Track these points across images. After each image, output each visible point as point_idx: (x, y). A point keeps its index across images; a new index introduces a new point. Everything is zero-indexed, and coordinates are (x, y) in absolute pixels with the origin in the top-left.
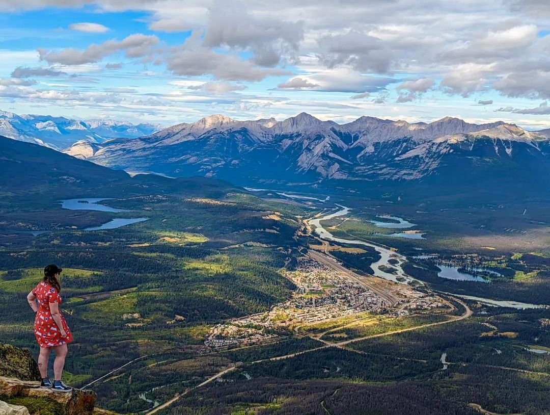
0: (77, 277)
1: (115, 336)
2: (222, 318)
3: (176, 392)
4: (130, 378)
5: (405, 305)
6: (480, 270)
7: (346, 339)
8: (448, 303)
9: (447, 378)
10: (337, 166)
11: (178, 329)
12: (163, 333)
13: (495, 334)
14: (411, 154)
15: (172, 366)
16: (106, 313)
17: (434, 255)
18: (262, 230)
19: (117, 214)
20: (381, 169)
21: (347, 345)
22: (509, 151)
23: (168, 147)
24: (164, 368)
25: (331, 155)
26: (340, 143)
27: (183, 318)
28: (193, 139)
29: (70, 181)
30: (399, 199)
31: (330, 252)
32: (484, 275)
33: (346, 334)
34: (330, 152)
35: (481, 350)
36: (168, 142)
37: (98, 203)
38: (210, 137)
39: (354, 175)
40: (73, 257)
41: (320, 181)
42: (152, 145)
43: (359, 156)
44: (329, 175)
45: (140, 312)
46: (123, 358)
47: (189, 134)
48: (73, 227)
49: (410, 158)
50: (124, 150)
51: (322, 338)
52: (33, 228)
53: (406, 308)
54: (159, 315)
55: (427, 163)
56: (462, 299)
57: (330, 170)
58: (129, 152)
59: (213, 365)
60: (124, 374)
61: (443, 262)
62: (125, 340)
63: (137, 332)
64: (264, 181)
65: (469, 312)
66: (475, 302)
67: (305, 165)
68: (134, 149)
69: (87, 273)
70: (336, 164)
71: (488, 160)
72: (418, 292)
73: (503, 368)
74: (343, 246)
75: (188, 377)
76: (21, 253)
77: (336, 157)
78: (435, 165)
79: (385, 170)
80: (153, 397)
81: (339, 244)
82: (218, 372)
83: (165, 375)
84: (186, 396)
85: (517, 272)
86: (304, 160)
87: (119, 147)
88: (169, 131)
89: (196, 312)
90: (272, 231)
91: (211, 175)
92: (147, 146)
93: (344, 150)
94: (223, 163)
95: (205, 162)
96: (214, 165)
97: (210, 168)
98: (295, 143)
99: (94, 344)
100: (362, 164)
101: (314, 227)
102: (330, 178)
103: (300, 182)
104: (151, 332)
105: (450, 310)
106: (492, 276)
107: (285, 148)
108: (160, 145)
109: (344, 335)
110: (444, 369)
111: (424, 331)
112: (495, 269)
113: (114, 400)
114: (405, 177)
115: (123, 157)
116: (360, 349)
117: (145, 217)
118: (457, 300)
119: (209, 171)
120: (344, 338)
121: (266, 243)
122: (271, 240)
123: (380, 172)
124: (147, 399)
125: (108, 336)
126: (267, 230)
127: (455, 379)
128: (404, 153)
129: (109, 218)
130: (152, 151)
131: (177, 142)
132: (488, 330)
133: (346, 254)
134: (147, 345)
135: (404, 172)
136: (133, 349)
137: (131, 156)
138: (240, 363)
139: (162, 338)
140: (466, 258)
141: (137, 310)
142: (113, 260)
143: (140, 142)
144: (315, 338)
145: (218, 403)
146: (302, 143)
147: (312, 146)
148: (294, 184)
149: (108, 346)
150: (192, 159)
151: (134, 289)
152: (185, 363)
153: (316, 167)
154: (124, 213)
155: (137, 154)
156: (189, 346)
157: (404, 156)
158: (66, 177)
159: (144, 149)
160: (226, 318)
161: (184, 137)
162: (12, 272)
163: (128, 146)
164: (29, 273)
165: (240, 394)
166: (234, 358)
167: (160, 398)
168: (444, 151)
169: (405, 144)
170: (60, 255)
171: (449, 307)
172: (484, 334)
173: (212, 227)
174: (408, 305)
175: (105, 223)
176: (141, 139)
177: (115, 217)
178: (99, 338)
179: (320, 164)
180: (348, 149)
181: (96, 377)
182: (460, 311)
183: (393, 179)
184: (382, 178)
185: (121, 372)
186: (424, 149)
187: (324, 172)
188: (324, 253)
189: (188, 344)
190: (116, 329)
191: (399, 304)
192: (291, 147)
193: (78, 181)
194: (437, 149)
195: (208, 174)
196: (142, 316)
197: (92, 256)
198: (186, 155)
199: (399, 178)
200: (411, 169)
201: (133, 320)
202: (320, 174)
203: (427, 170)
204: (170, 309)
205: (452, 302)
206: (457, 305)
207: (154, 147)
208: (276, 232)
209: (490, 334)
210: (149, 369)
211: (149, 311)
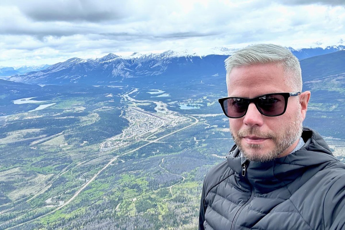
0: (34, 132)
1: (59, 155)
2: (103, 139)
3: (95, 174)
4: (71, 172)
5: (174, 122)
6: (195, 104)
7: (157, 138)
8: (189, 119)
9: (200, 147)
10: (128, 73)
11: (87, 147)
12: (81, 149)
13: (210, 127)
14: (156, 65)
15: (88, 163)
16: (52, 146)
17: (176, 102)
18: (107, 101)
19: (41, 103)
20: (146, 72)
21: (158, 141)
22: (191, 60)
23: (55, 73)
24: (86, 164)
25: (125, 69)
26: (128, 64)
27: (87, 142)
28: (65, 68)
29: (15, 92)
30: (155, 83)
31: (137, 106)
32: (197, 106)
33: (156, 136)
34: (125, 67)
35: (207, 134)
36: (54, 71)
37: (30, 100)
38: (72, 67)
39: (136, 75)
40: (28, 124)
41: (123, 80)
42: (47, 73)
43: (136, 68)
44: (126, 77)
45: (67, 143)
46: (66, 164)
47: (63, 67)
48: (23, 111)
49: (156, 67)
50: (35, 76)
51: (147, 140)
52: (4, 114)
53: (174, 123)
54: (76, 143)
55: (163, 68)
56: (193, 116)
57: (126, 74)
58: (37, 77)
59: (107, 159)
60: (68, 170)
61: (180, 103)
62: (64, 155)
63: (68, 151)
64: (99, 82)
65: (197, 121)
66: (198, 116)
67: (115, 74)
68: (39, 75)
69: (38, 130)
70: (128, 72)
71: (184, 64)
72: (176, 116)
73: (217, 139)
74: (141, 103)
75: (97, 166)
76: (3, 126)
77: (127, 69)
78: (166, 68)
79: (147, 72)
80: (85, 177)
81: (139, 102)
82: (109, 161)
83: (87, 167)
84: (100, 174)
85: (207, 103)
86: (115, 72)
87: (32, 75)
88: (54, 66)
89: (92, 138)
90: (111, 101)
91: (76, 83)
92: (45, 73)
93: (130, 66)
94: (80, 77)
95: (72, 77)
96: (76, 78)
97: (75, 79)
98: (109, 66)
99: (50, 160)
100: (138, 71)
101: (127, 98)
102: (126, 78)
103: (115, 81)
104: (75, 150)
105: (190, 121)
106: (199, 106)
107: (105, 68)
108: (51, 72)
109: (155, 137)
110: (197, 143)
111: (185, 130)
112: (199, 103)
113: (68, 183)
114: (156, 74)
115: (35, 79)
116: (163, 141)
117: (54, 102)
118: (191, 117)
119: (75, 81)
120: (156, 138)
121: (111, 106)
122: (112, 105)
123: (146, 73)
124: (82, 179)
125: (56, 156)
126: (109, 101)
127: (203, 146)
128: (153, 65)
129: (38, 105)
130: (48, 75)
131: (58, 71)
132: (207, 126)
133: (144, 106)
134: (75, 156)
135: (155, 72)
136: (69, 159)
137: (38, 79)
138: (118, 156)
139: (80, 152)
140: (188, 101)
141: (66, 142)
142: (48, 122)
143: (41, 72)
144: (145, 140)
145: (116, 174)
146: (113, 66)
147: (117, 66)
148: (112, 82)
149: (57, 159)
150: (66, 77)
151: (61, 133)
152: (94, 160)
153: (120, 74)
154: (44, 102)
155: (41, 77)
156: (94, 153)
157: (154, 66)
158: (12, 91)
159: (44, 75)
160: (105, 139)
161: (61, 68)
162: (2, 135)
163: (36, 74)
164: (10, 134)
165: (123, 169)
166: (115, 155)
167: (88, 178)
168: (168, 63)
169: (153, 62)
170: (22, 124)
171: (189, 120)
172: (206, 128)
173: (85, 103)
174: (175, 121)
175: (37, 107)
176: (41, 71)
177: (40, 105)
178: (52, 157)
179: (121, 73)
180: (131, 66)
181: (56, 174)
182: (194, 121)
183: (151, 75)
184: (147, 76)
185: (67, 170)
186: (161, 63)
187: (123, 76)
188: (135, 107)
189: (93, 152)
190: (59, 152)
191: (171, 122)
192: (108, 67)
193: (19, 92)
194: (166, 62)
195: (74, 82)
196: (69, 144)
197: (37, 122)
198: (63, 75)
199: (153, 75)
200: (157, 71)
201: (65, 147)
202: (122, 77)
203: (163, 71)
204: (80, 139)
205: (190, 118)
206: (192, 119)
207: (48, 74)
208: (113, 101)
209: (208, 127)
210: (79, 166)
211: (72, 141)
